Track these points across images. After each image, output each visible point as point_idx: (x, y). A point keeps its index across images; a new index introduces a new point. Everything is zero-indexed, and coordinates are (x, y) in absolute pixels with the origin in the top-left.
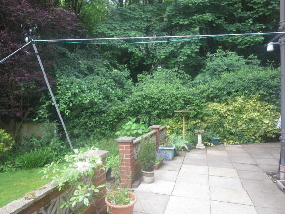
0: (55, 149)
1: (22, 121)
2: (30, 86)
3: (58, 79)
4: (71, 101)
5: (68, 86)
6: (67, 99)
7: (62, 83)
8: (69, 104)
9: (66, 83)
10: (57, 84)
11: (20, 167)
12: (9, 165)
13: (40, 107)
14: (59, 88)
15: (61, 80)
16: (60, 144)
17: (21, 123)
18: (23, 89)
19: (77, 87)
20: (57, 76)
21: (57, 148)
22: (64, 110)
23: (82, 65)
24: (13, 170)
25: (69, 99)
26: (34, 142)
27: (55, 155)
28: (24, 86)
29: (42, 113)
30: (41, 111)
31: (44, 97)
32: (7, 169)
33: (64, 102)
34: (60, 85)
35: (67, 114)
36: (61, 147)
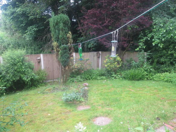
0: (146, 70)
1: (126, 50)
2: (135, 26)
3: (154, 21)
4: (164, 37)
5: (162, 25)
6: (160, 35)
7: (157, 23)
8: (162, 39)
9: (160, 23)
10: (153, 24)
11: (124, 78)
12: (118, 75)
13: (139, 41)
14: (155, 27)
15: (157, 21)
16: (151, 67)
17: (125, 51)
18: (130, 29)
19: (171, 25)
20: (153, 18)
21: (148, 70)
22: (158, 44)
23: (172, 8)
24: (121, 79)
25: (162, 35)
26: (134, 64)
27: (146, 74)
28: (130, 27)
29: (142, 45)
30: (141, 44)
31: (142, 34)
32: (118, 77)
33: (158, 37)
34: (155, 24)
35: (161, 47)
36: (151, 69)
